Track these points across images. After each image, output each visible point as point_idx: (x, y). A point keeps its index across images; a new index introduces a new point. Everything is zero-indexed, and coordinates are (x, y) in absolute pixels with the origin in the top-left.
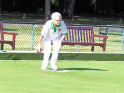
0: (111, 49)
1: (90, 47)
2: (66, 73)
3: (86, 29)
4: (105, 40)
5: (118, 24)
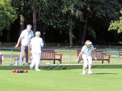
0: (113, 62)
1: (101, 61)
2: (94, 76)
3: (99, 51)
4: (109, 57)
5: (109, 48)
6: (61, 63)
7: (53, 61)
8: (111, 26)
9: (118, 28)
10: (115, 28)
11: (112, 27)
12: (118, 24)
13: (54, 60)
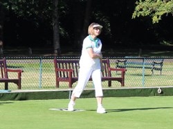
0: (130, 83)
1: (107, 82)
4: (123, 74)
6: (20, 88)
7: (4, 84)
8: (137, 8)
9: (154, 12)
10: (147, 13)
11: (141, 10)
12: (154, 4)
13: (7, 82)
